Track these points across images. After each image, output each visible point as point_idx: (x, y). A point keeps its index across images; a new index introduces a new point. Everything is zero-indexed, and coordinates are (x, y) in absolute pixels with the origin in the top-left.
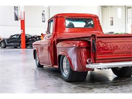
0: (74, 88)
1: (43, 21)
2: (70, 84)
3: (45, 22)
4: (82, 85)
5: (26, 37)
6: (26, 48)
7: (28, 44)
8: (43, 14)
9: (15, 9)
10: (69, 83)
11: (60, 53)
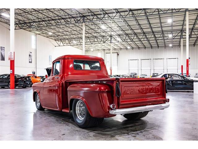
0: (94, 136)
1: (30, 62)
2: (86, 131)
3: (31, 62)
4: (100, 132)
5: (15, 77)
6: (15, 88)
7: (18, 84)
8: (30, 56)
9: (1, 49)
10: (84, 130)
11: (71, 97)
